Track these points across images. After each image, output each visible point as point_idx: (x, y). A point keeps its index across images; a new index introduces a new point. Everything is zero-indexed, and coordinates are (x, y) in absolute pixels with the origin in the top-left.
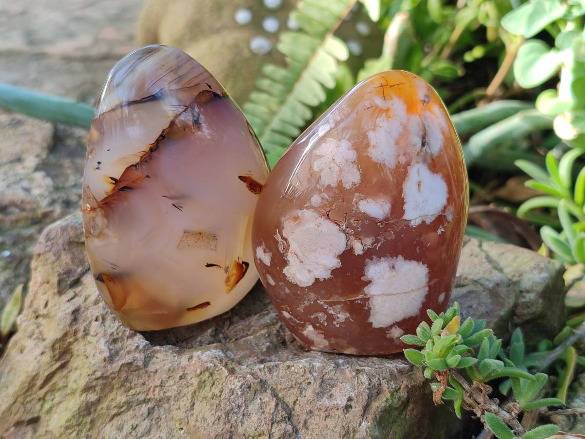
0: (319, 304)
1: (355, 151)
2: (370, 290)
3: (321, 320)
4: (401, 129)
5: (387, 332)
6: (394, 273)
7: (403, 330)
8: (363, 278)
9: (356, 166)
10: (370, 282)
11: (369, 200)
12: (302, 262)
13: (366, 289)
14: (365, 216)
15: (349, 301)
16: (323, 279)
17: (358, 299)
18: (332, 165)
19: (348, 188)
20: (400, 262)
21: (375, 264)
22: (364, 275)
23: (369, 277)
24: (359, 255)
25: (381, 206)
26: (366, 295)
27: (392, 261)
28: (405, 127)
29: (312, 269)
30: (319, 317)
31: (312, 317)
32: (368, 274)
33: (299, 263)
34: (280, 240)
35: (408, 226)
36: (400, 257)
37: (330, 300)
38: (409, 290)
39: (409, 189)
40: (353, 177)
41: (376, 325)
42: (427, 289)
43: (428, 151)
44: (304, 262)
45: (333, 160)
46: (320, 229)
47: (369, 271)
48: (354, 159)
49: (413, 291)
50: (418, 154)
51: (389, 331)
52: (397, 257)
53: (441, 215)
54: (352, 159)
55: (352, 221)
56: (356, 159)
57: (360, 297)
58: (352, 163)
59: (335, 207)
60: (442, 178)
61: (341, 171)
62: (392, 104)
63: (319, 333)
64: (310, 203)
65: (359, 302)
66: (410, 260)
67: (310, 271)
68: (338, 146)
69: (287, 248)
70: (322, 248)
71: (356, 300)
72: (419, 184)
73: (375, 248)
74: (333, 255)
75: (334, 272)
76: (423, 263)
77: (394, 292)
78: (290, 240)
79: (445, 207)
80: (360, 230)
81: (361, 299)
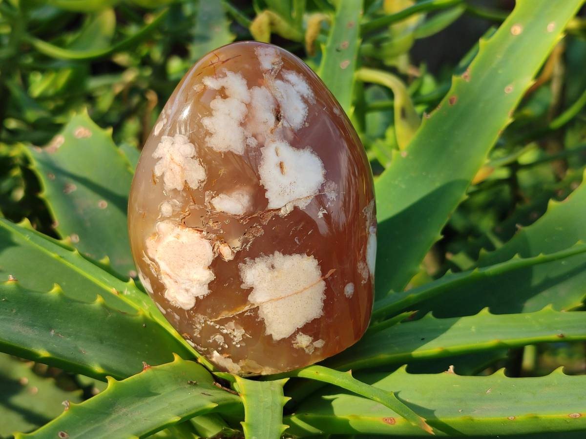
0: (210, 325)
1: (191, 144)
2: (256, 298)
3: (220, 343)
4: (243, 108)
5: (293, 342)
6: (276, 273)
7: (310, 336)
8: (243, 286)
9: (197, 162)
10: (251, 289)
11: (221, 196)
12: (176, 282)
13: (250, 298)
14: (223, 215)
15: (237, 315)
16: (202, 296)
17: (247, 311)
18: (172, 165)
19: (196, 188)
20: (278, 258)
21: (250, 267)
22: (242, 282)
23: (248, 283)
24: (229, 261)
25: (237, 200)
26: (253, 304)
27: (270, 260)
28: (249, 106)
29: (187, 288)
30: (217, 340)
31: (211, 341)
32: (247, 281)
33: (173, 283)
34: (149, 262)
35: (277, 216)
36: (277, 253)
37: (219, 318)
38: (301, 288)
39: (269, 174)
40: (197, 175)
41: (277, 337)
42: (323, 283)
43: (286, 124)
44: (178, 281)
45: (172, 159)
46: (180, 241)
47: (246, 277)
48: (193, 153)
49: (305, 289)
50: (272, 131)
51: (294, 340)
52: (273, 254)
53: (319, 195)
54: (191, 154)
55: (211, 224)
56: (195, 153)
57: (247, 308)
58: (192, 158)
59: (188, 212)
60: (312, 152)
61: (183, 169)
62: (227, 82)
63: (225, 358)
64: (162, 215)
65: (249, 314)
66: (290, 254)
67: (187, 291)
68: (173, 143)
69: (158, 269)
70: (189, 261)
71: (244, 313)
72: (281, 166)
73: (245, 249)
74: (202, 266)
75: (211, 285)
76: (309, 255)
77: (283, 295)
78: (157, 260)
79: (323, 185)
80: (222, 232)
81: (250, 310)
